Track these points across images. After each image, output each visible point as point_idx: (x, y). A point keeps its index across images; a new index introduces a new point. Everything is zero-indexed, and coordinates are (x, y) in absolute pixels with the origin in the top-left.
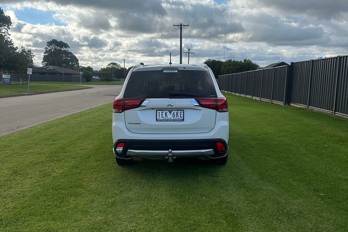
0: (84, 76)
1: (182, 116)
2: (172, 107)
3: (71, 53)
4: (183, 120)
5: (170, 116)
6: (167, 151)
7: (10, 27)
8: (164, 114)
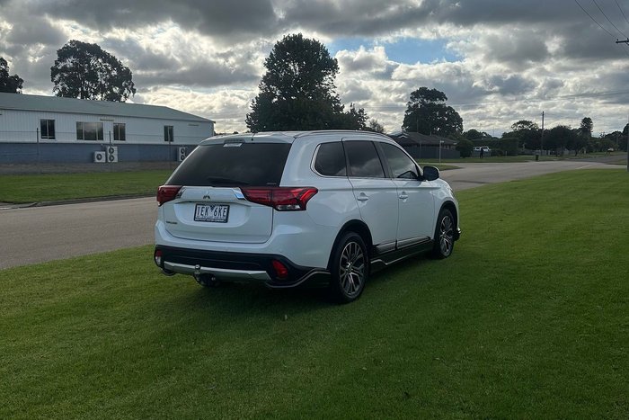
0: (458, 148)
1: (225, 214)
2: (209, 200)
3: (450, 108)
4: (226, 221)
5: (211, 214)
6: (193, 267)
7: (336, 75)
8: (204, 210)
